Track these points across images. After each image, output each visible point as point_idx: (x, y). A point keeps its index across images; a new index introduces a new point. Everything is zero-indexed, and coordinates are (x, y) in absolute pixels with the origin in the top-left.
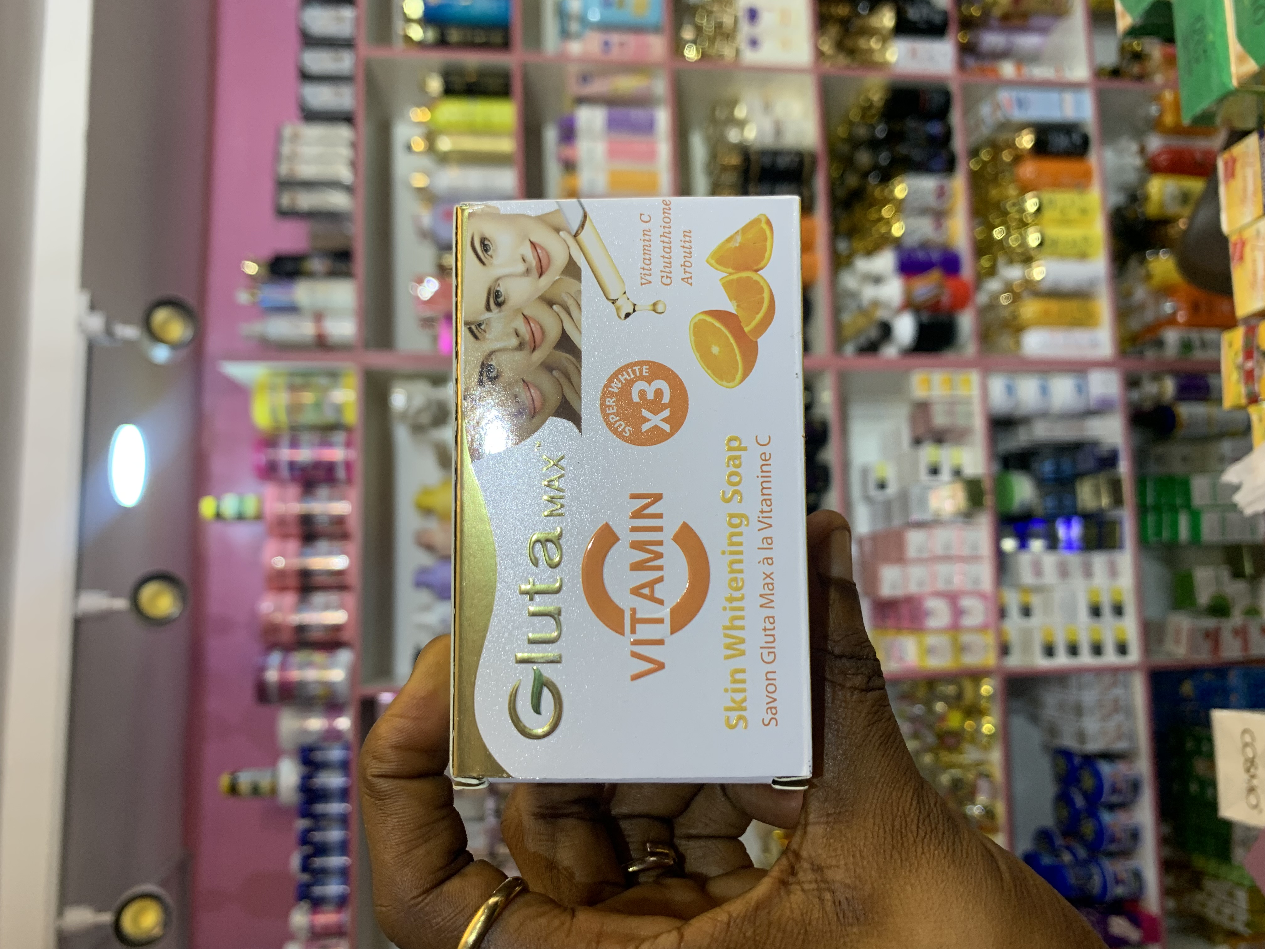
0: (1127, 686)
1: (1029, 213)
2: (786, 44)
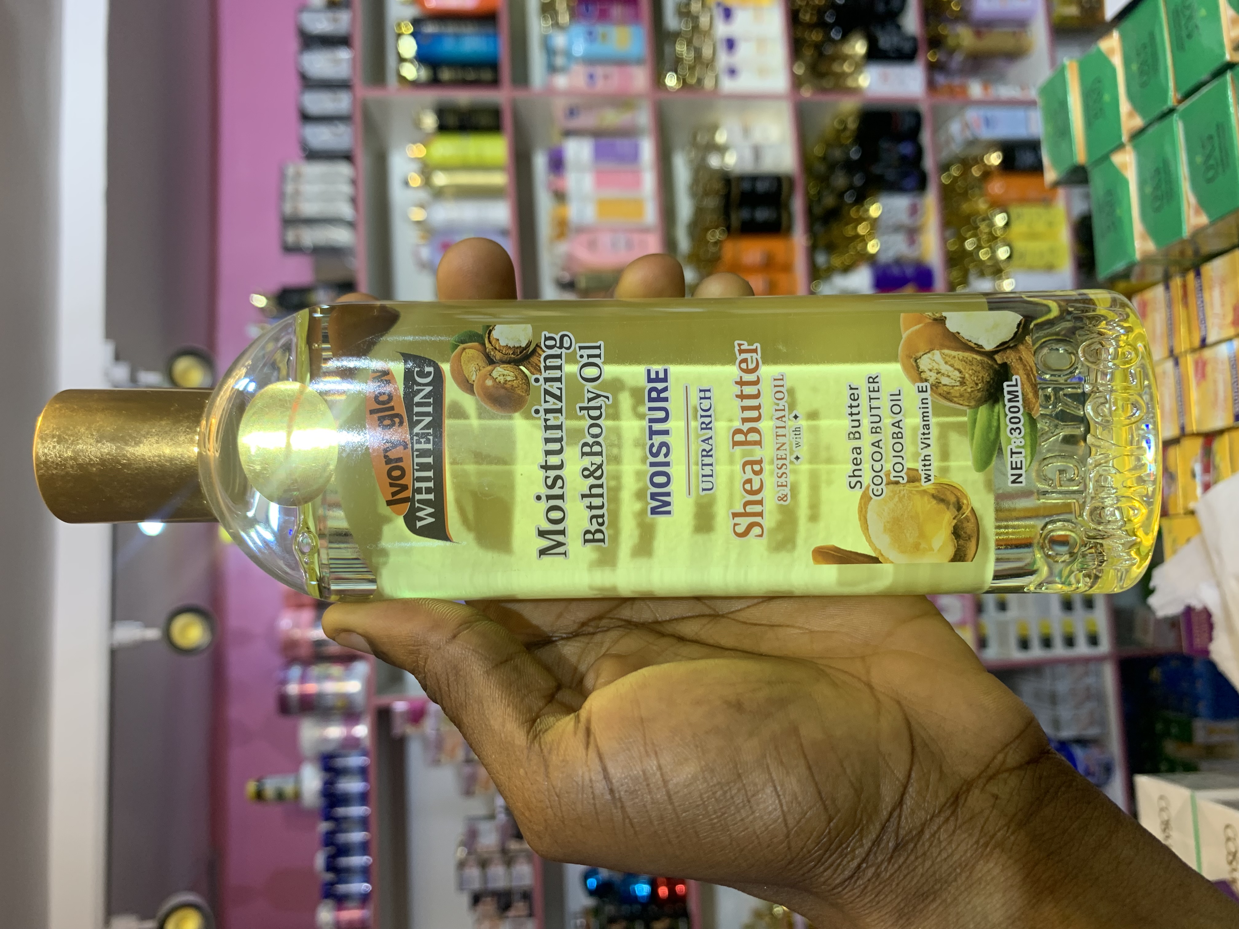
0: (1099, 674)
1: (997, 228)
2: (763, 71)
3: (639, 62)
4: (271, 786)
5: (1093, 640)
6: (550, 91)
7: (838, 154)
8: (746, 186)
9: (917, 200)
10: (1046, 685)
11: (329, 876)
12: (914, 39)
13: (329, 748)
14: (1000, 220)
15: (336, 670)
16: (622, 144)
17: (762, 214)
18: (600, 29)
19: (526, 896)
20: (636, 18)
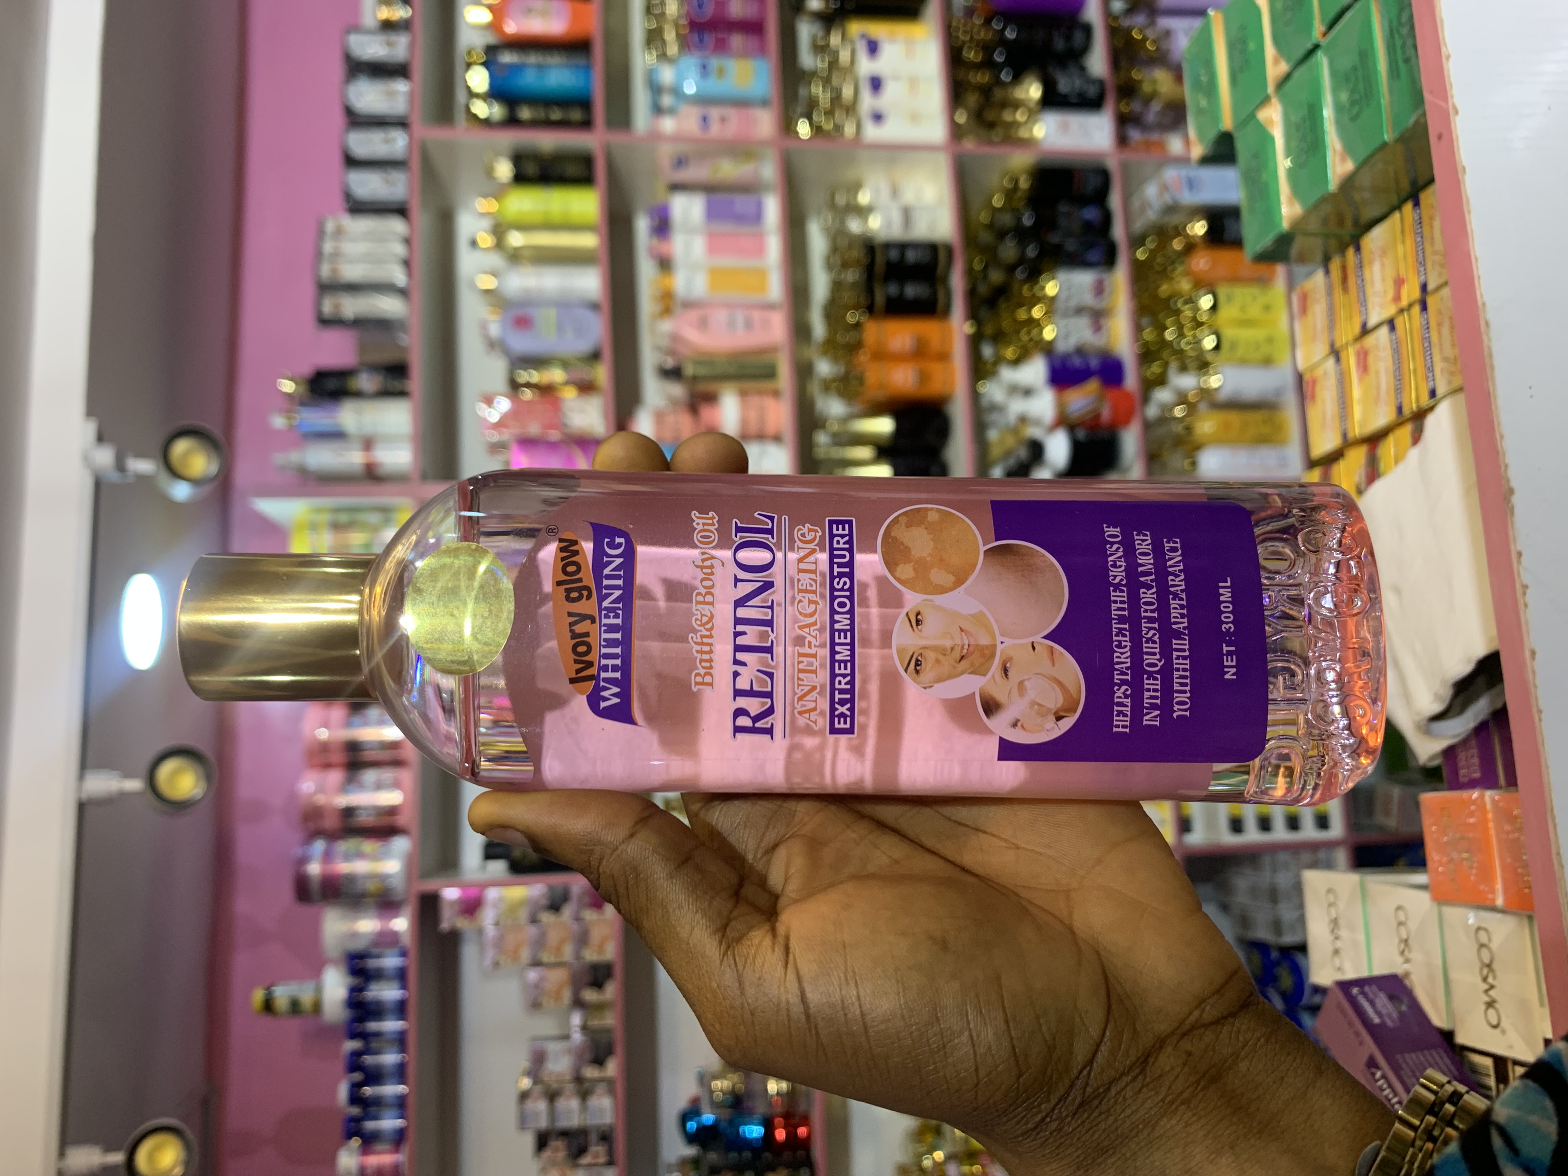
1: (1202, 312)
2: (915, 118)
3: (764, 103)
4: (282, 994)
5: (1322, 822)
6: (656, 136)
7: (1007, 220)
8: (894, 254)
9: (1105, 276)
10: (1265, 877)
11: (355, 1111)
12: (1101, 83)
13: (359, 945)
14: (1206, 302)
15: (369, 846)
16: (741, 202)
17: (912, 291)
18: (715, 62)
19: (606, 1137)
20: (762, 50)
